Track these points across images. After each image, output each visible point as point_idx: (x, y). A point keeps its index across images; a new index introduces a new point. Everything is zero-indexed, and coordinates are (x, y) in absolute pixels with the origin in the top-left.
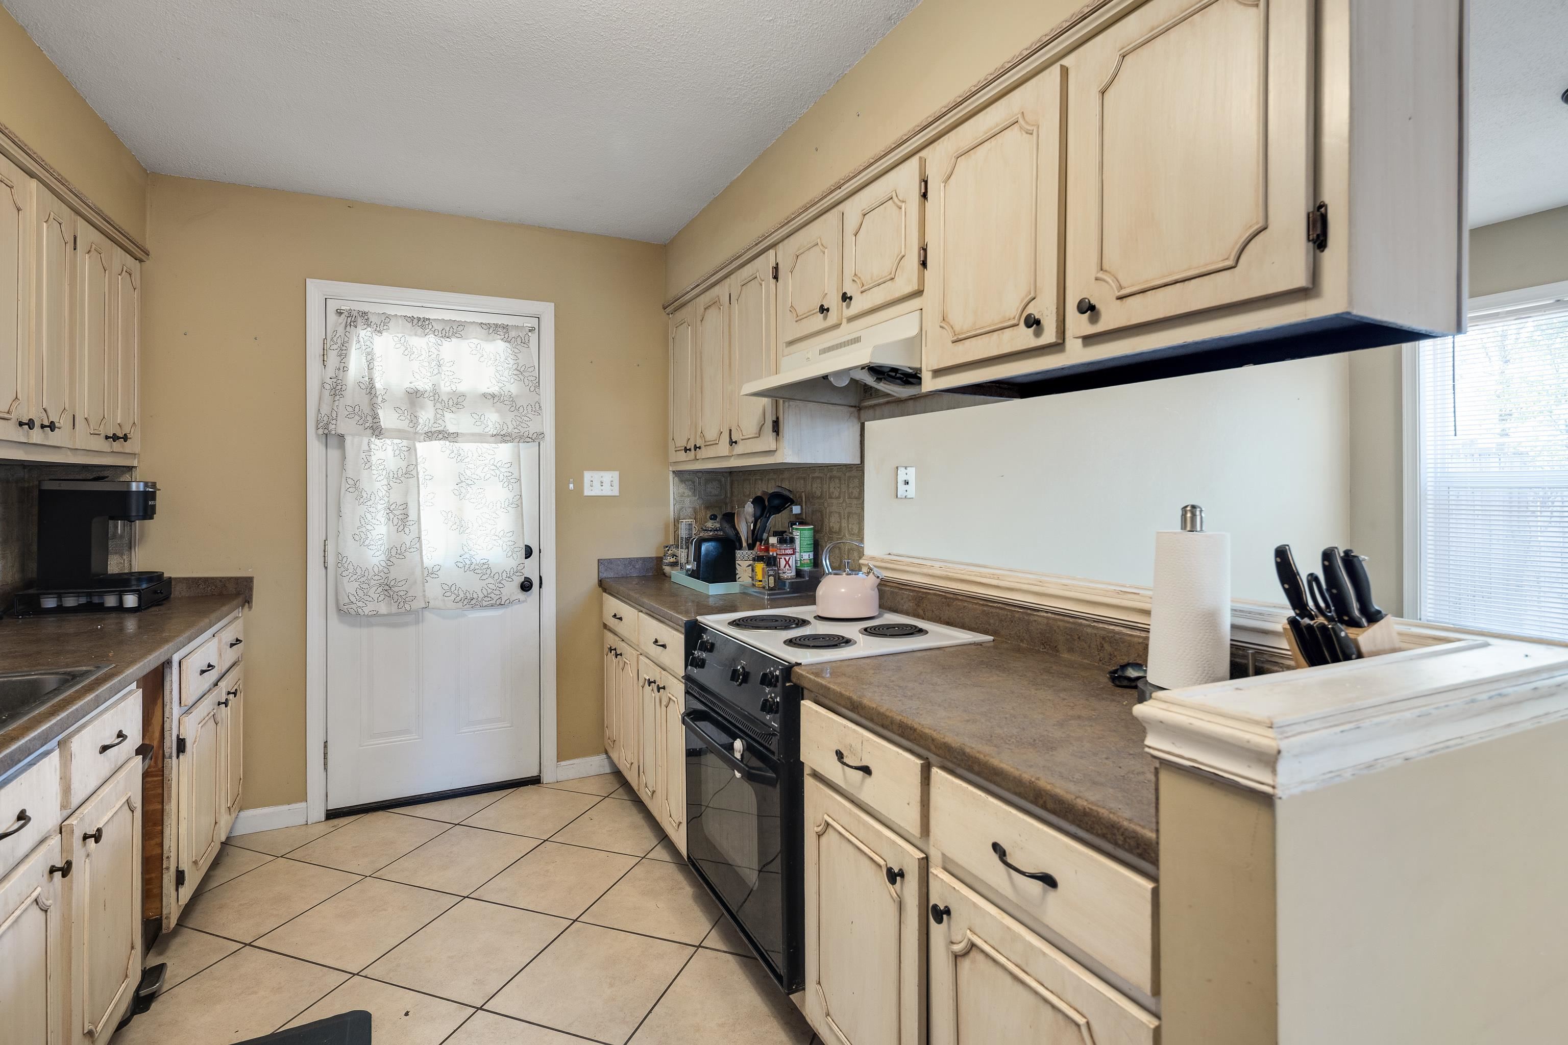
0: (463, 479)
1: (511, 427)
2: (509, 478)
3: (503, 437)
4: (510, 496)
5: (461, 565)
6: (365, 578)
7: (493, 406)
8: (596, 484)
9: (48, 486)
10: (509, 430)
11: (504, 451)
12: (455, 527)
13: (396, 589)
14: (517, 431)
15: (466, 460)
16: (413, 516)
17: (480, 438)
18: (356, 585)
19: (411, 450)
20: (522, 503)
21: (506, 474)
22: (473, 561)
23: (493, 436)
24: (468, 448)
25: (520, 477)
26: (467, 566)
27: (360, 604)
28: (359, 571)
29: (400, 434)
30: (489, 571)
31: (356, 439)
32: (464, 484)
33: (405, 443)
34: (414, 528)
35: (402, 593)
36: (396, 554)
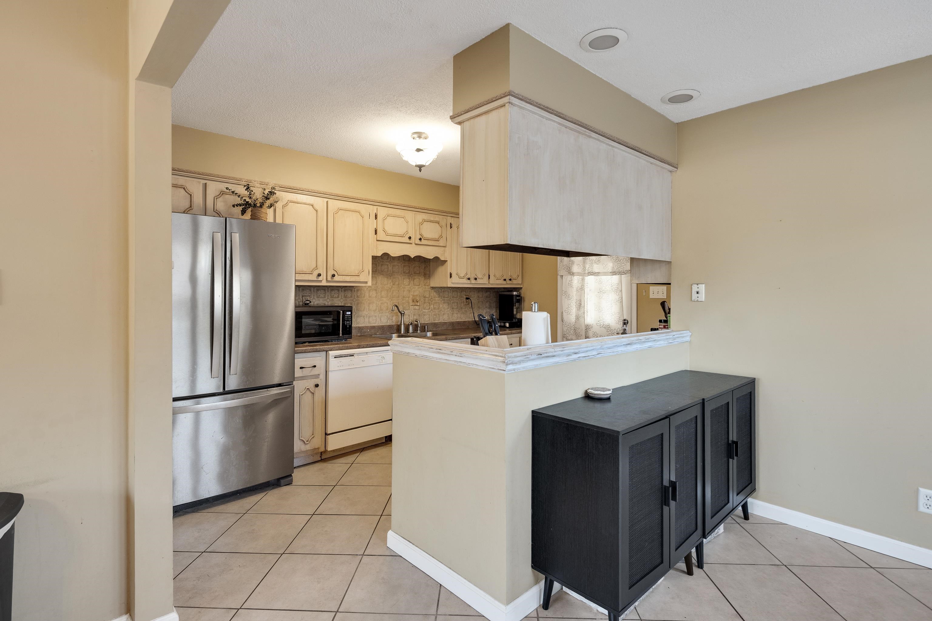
0: (601, 290)
1: (615, 269)
2: (617, 290)
3: (614, 273)
4: (617, 297)
5: (598, 325)
6: (569, 326)
7: (611, 261)
8: (656, 292)
9: (500, 293)
10: (615, 270)
11: (616, 278)
12: (596, 309)
13: (576, 331)
14: (618, 270)
15: (603, 283)
16: (583, 305)
17: (605, 274)
18: (566, 328)
19: (583, 280)
20: (622, 301)
21: (615, 288)
22: (605, 323)
23: (611, 273)
24: (604, 278)
25: (622, 289)
26: (601, 326)
27: (567, 335)
28: (567, 323)
29: (579, 274)
30: (609, 329)
31: (566, 277)
32: (602, 293)
33: (581, 277)
34: (582, 309)
35: (578, 333)
36: (577, 318)
